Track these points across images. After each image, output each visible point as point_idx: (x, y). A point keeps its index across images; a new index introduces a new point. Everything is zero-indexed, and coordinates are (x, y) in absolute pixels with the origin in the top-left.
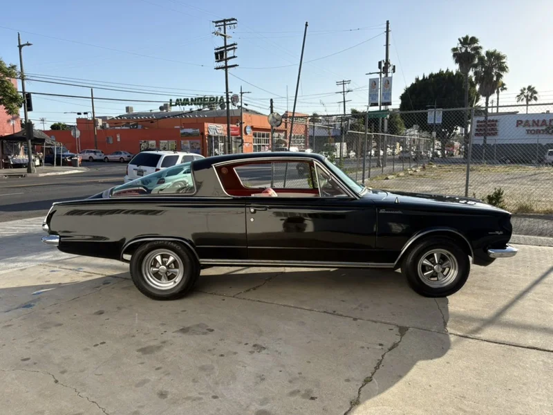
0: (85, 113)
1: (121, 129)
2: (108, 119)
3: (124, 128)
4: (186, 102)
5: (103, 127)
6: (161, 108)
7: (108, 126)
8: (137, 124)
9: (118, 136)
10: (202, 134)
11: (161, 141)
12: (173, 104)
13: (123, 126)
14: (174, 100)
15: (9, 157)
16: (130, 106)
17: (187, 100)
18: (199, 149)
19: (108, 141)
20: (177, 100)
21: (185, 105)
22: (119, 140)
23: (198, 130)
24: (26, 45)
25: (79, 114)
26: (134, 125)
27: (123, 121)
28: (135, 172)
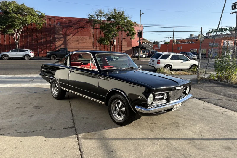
0: (170, 38)
1: (184, 44)
2: (182, 39)
5: (177, 43)
6: (206, 34)
7: (179, 42)
8: (192, 42)
9: (181, 47)
10: (220, 46)
12: (210, 32)
13: (186, 42)
14: (211, 30)
16: (192, 34)
18: (217, 53)
19: (178, 49)
22: (181, 48)
23: (218, 44)
24: (143, 14)
25: (168, 38)
26: (190, 42)
27: (187, 40)
28: (152, 61)
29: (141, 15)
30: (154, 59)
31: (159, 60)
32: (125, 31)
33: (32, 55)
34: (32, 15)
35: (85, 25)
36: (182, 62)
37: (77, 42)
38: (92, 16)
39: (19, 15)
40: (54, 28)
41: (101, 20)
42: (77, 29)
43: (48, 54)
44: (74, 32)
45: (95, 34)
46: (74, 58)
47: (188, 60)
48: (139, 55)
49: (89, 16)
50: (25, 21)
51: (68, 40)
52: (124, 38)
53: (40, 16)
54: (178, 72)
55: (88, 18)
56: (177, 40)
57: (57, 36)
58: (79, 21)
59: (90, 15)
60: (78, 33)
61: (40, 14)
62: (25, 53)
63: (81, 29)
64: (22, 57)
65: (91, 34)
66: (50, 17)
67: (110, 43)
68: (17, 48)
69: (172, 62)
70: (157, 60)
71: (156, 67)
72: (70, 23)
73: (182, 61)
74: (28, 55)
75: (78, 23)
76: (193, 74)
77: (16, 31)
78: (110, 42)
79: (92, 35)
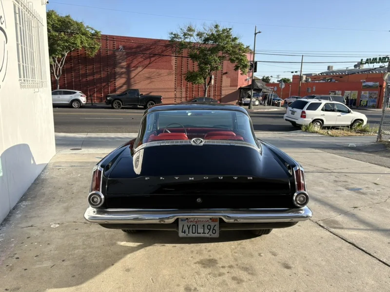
0: (296, 72)
1: (319, 82)
2: (313, 75)
3: (321, 81)
4: (374, 61)
5: (307, 81)
6: (355, 66)
7: (310, 80)
8: (331, 79)
9: (314, 88)
10: (381, 86)
11: (346, 92)
12: (363, 63)
13: (321, 80)
14: (364, 60)
15: (243, 99)
17: (376, 59)
18: (376, 98)
19: (308, 91)
20: (367, 60)
21: (374, 63)
22: (314, 90)
23: (378, 83)
24: (259, 32)
25: (292, 72)
26: (328, 80)
27: (322, 76)
28: (290, 112)
29: (255, 34)
30: (295, 109)
31: (304, 112)
32: (232, 61)
33: (83, 99)
34: (83, 34)
35: (163, 52)
36: (340, 116)
37: (149, 81)
38: (176, 36)
39: (62, 34)
40: (114, 55)
41: (190, 42)
42: (150, 57)
43: (108, 99)
44: (146, 63)
45: (179, 67)
46: (149, 105)
47: (349, 112)
48: (251, 101)
49: (171, 36)
50: (73, 43)
51: (133, 78)
52: (226, 73)
53: (93, 35)
54: (334, 132)
55: (170, 39)
56: (307, 75)
57: (118, 70)
58: (152, 45)
59: (174, 33)
60: (151, 65)
61: (93, 32)
62: (73, 97)
63: (157, 57)
64: (68, 103)
65: (172, 66)
66: (106, 36)
67: (205, 81)
68: (58, 88)
69: (324, 115)
70: (301, 112)
71: (298, 122)
72: (138, 47)
73: (339, 113)
74: (78, 101)
75: (152, 49)
76: (359, 134)
77: (56, 61)
78: (205, 79)
79: (174, 68)
